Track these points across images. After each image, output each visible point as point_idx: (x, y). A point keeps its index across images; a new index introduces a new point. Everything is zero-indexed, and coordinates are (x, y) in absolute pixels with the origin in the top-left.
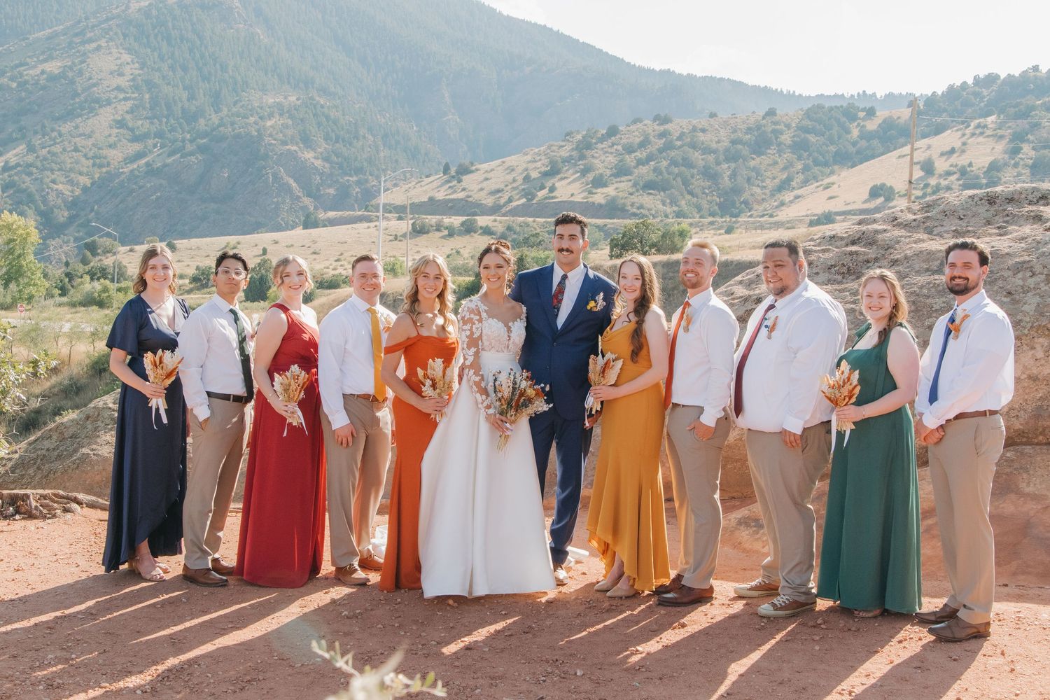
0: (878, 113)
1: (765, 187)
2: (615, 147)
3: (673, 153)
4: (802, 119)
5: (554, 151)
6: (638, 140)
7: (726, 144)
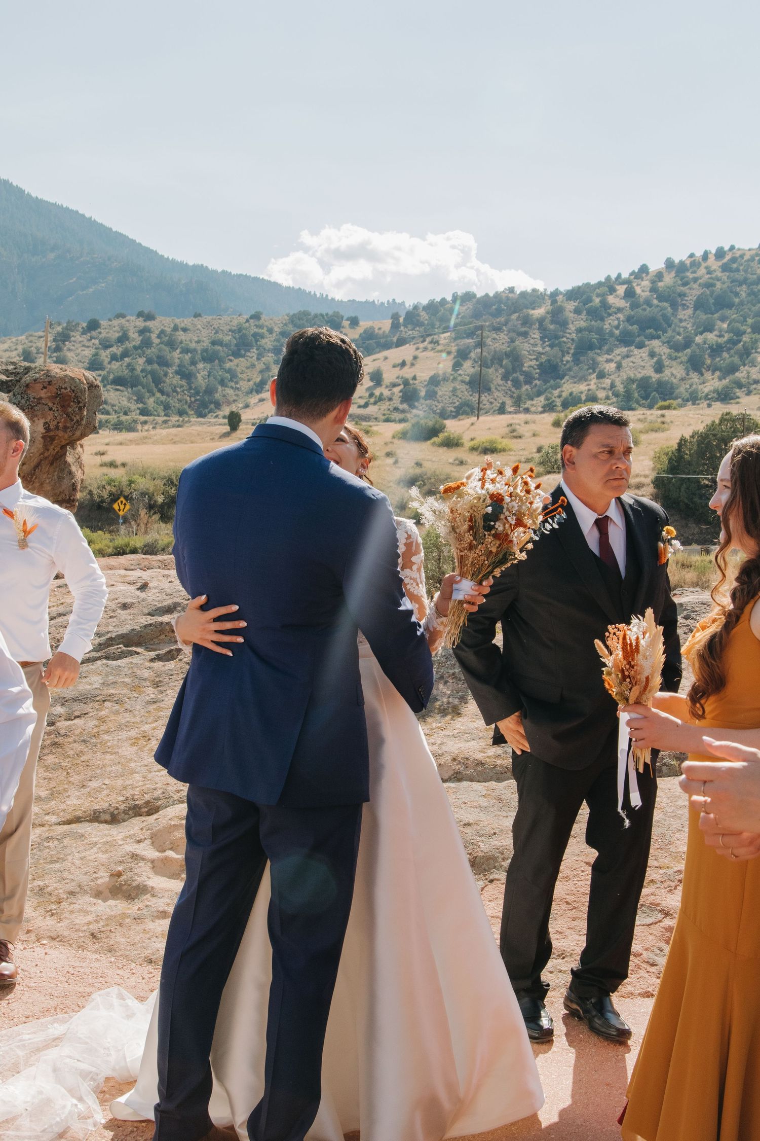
0: (361, 323)
1: (238, 388)
2: (93, 341)
3: (149, 351)
4: (286, 324)
5: (31, 342)
6: (117, 335)
7: (205, 344)
